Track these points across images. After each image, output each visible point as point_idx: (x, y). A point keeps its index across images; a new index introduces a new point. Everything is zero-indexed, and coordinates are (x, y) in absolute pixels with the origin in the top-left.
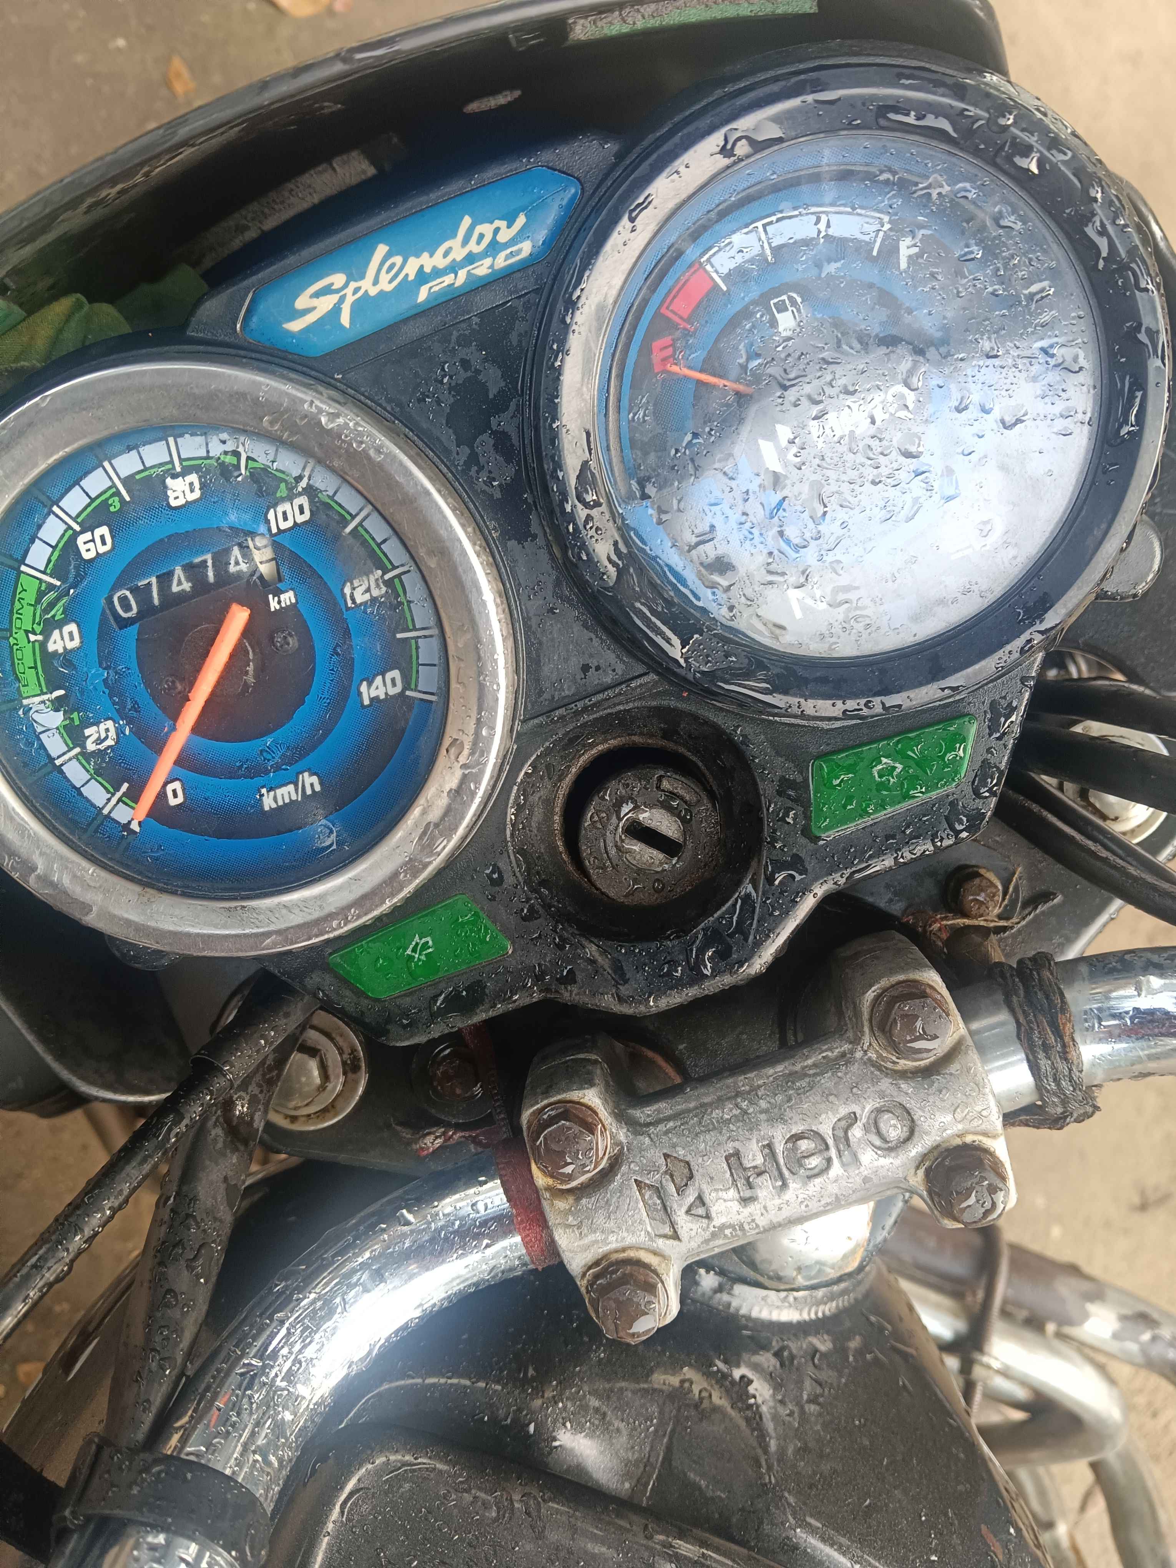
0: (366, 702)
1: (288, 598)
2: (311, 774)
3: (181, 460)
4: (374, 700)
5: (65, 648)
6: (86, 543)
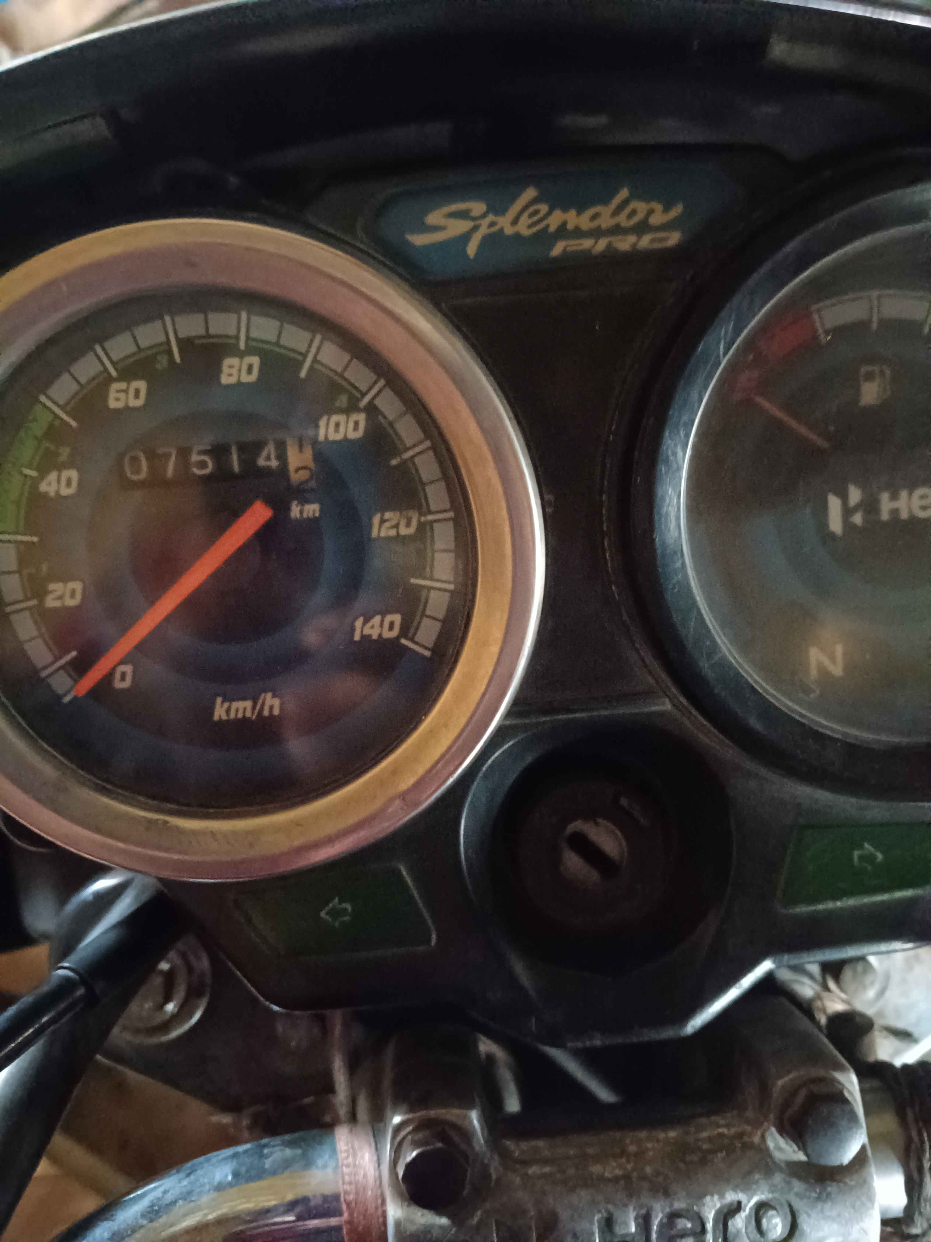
0: (357, 637)
1: (312, 509)
2: (274, 696)
3: (248, 338)
4: (365, 638)
5: (57, 493)
6: (118, 391)
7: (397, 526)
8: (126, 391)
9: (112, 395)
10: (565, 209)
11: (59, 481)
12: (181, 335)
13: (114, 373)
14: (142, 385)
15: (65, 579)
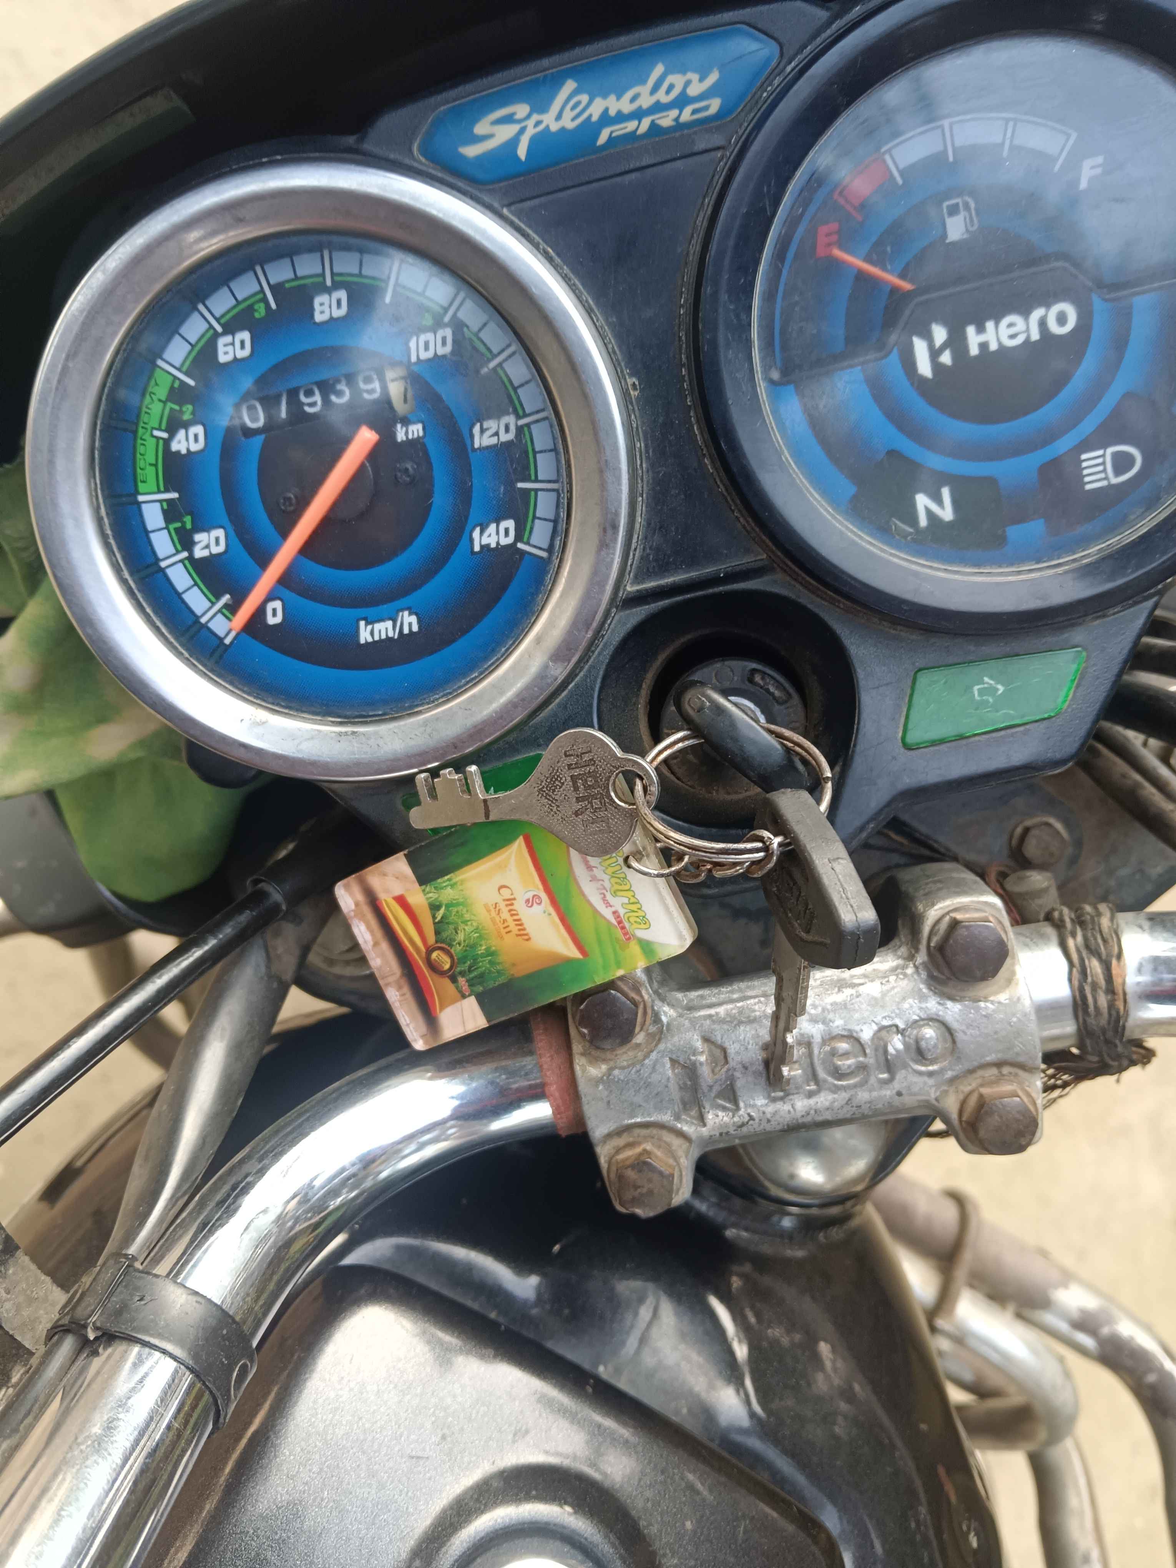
0: (477, 548)
1: (416, 430)
2: (410, 614)
3: (333, 274)
4: (485, 548)
5: (188, 450)
6: (225, 345)
7: (497, 434)
8: (233, 344)
9: (221, 349)
10: (605, 96)
11: (187, 439)
12: (272, 282)
13: (219, 329)
14: (245, 336)
15: (207, 529)
